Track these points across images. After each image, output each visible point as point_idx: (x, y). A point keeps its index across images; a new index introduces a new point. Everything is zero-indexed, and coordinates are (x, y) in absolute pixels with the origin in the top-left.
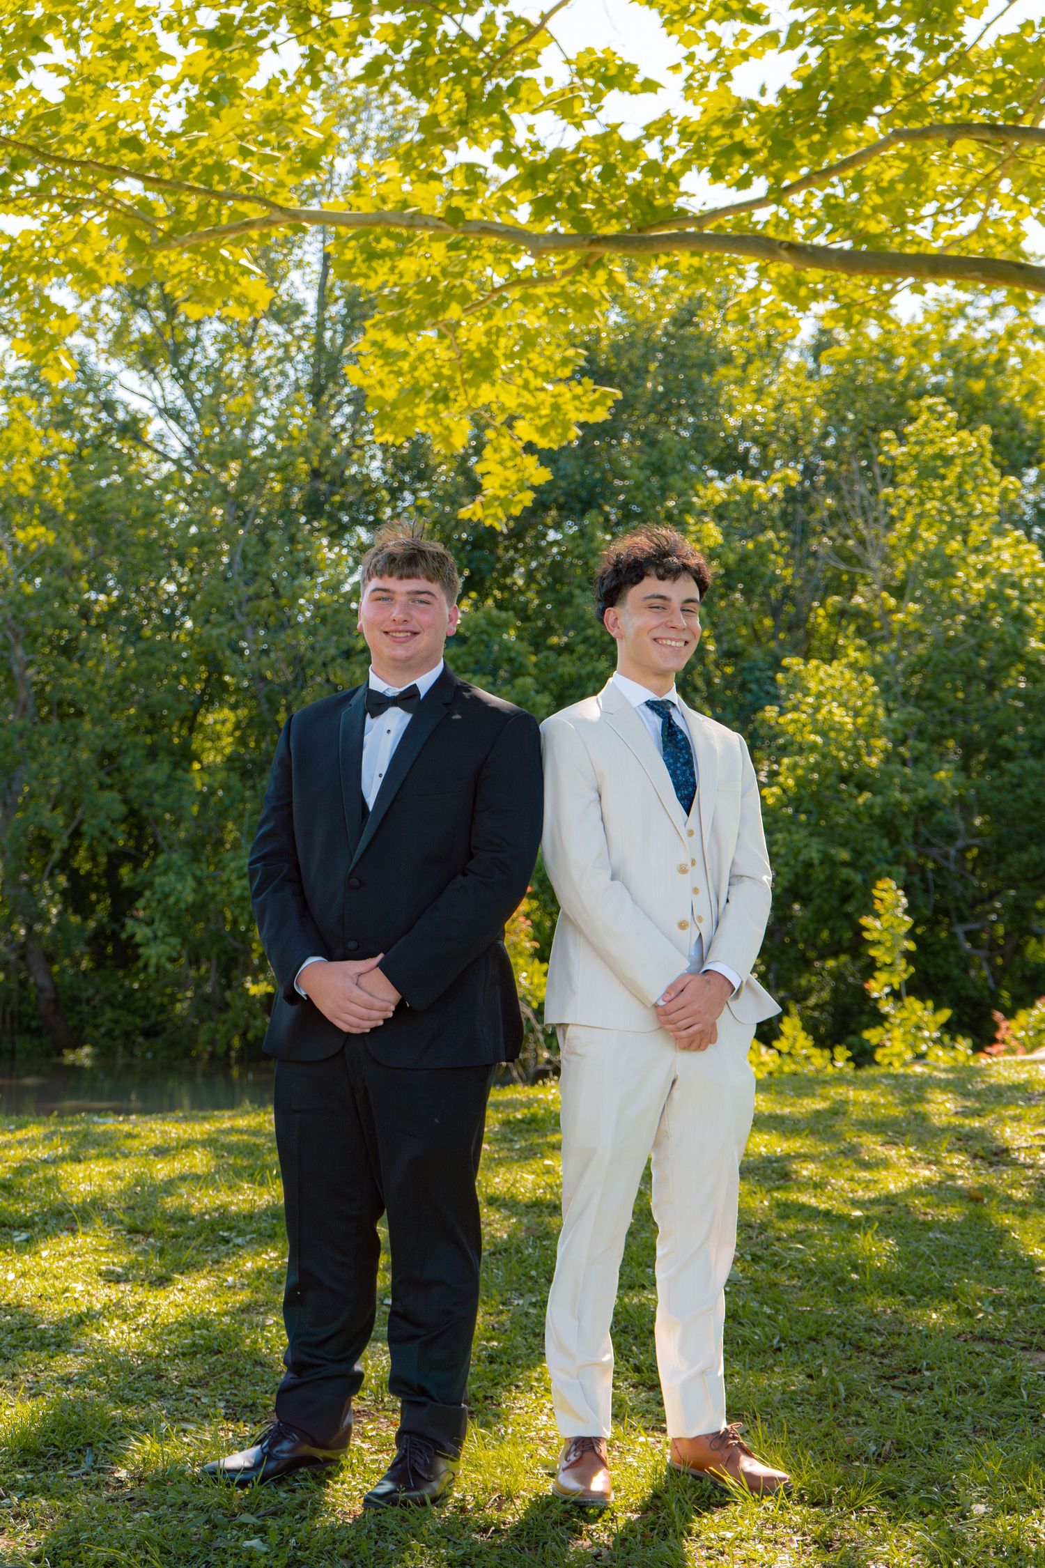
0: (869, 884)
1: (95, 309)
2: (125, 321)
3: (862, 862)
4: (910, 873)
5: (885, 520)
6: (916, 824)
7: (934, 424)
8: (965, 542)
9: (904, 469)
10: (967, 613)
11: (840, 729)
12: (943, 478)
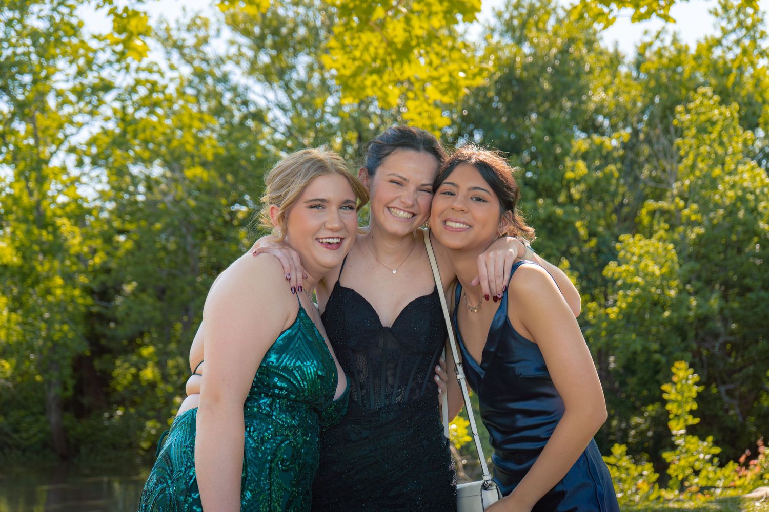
0: (670, 364)
1: (239, 50)
2: (256, 57)
3: (666, 351)
4: (694, 357)
5: (676, 158)
6: (696, 329)
7: (706, 102)
8: (723, 169)
9: (688, 128)
10: (725, 208)
11: (653, 275)
12: (710, 133)
